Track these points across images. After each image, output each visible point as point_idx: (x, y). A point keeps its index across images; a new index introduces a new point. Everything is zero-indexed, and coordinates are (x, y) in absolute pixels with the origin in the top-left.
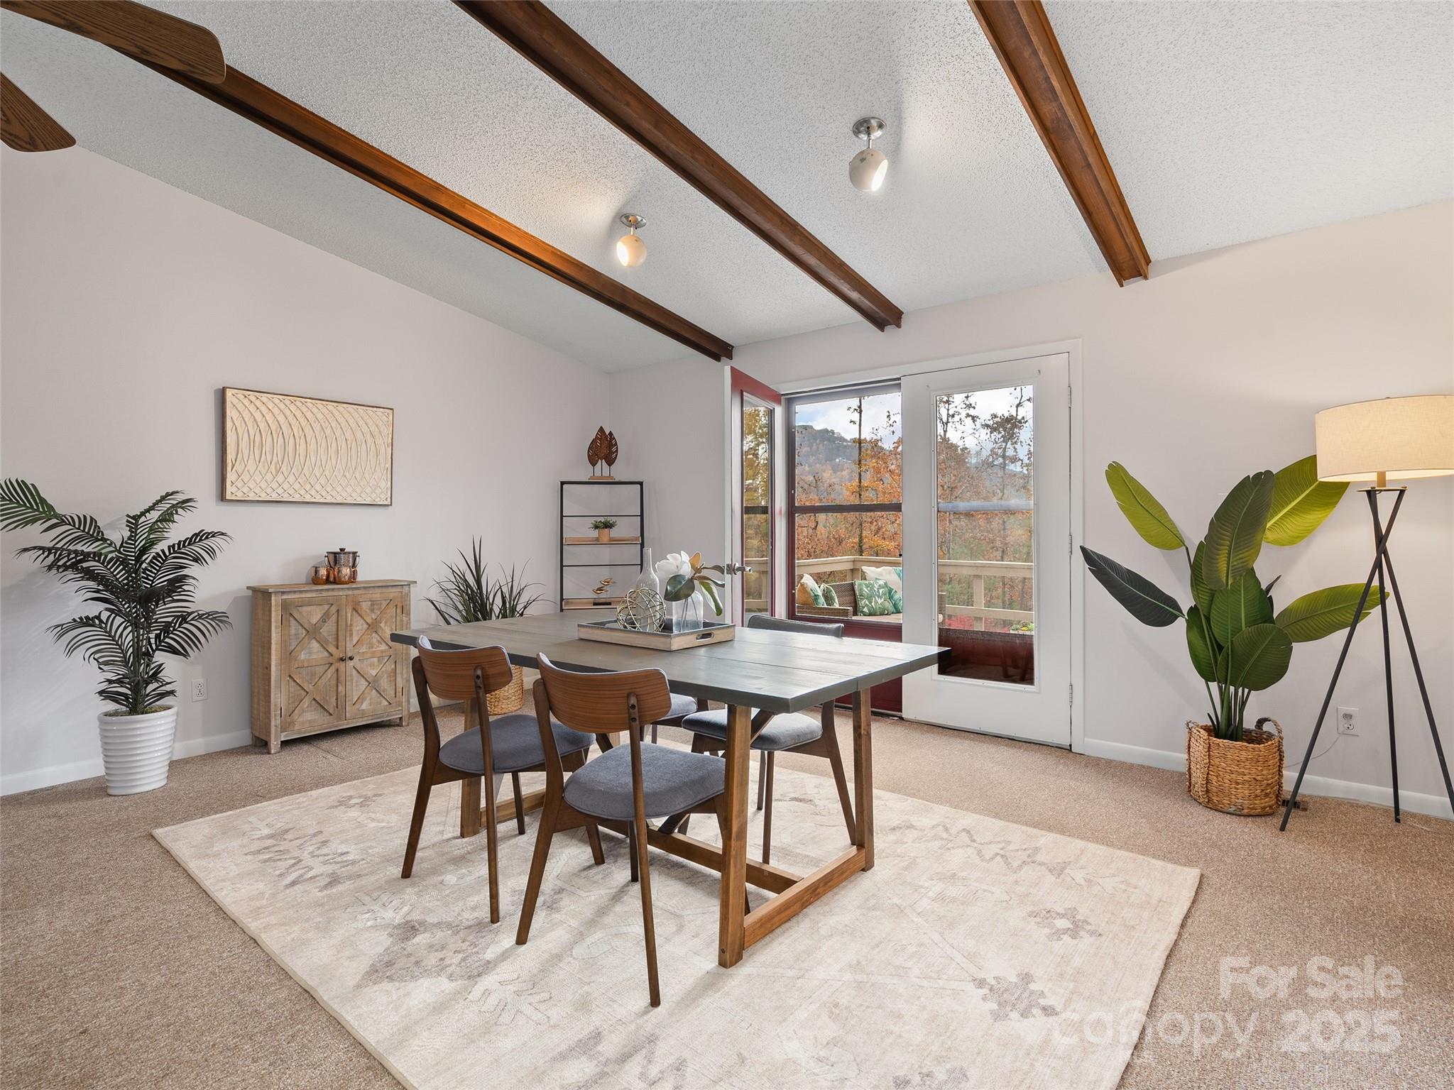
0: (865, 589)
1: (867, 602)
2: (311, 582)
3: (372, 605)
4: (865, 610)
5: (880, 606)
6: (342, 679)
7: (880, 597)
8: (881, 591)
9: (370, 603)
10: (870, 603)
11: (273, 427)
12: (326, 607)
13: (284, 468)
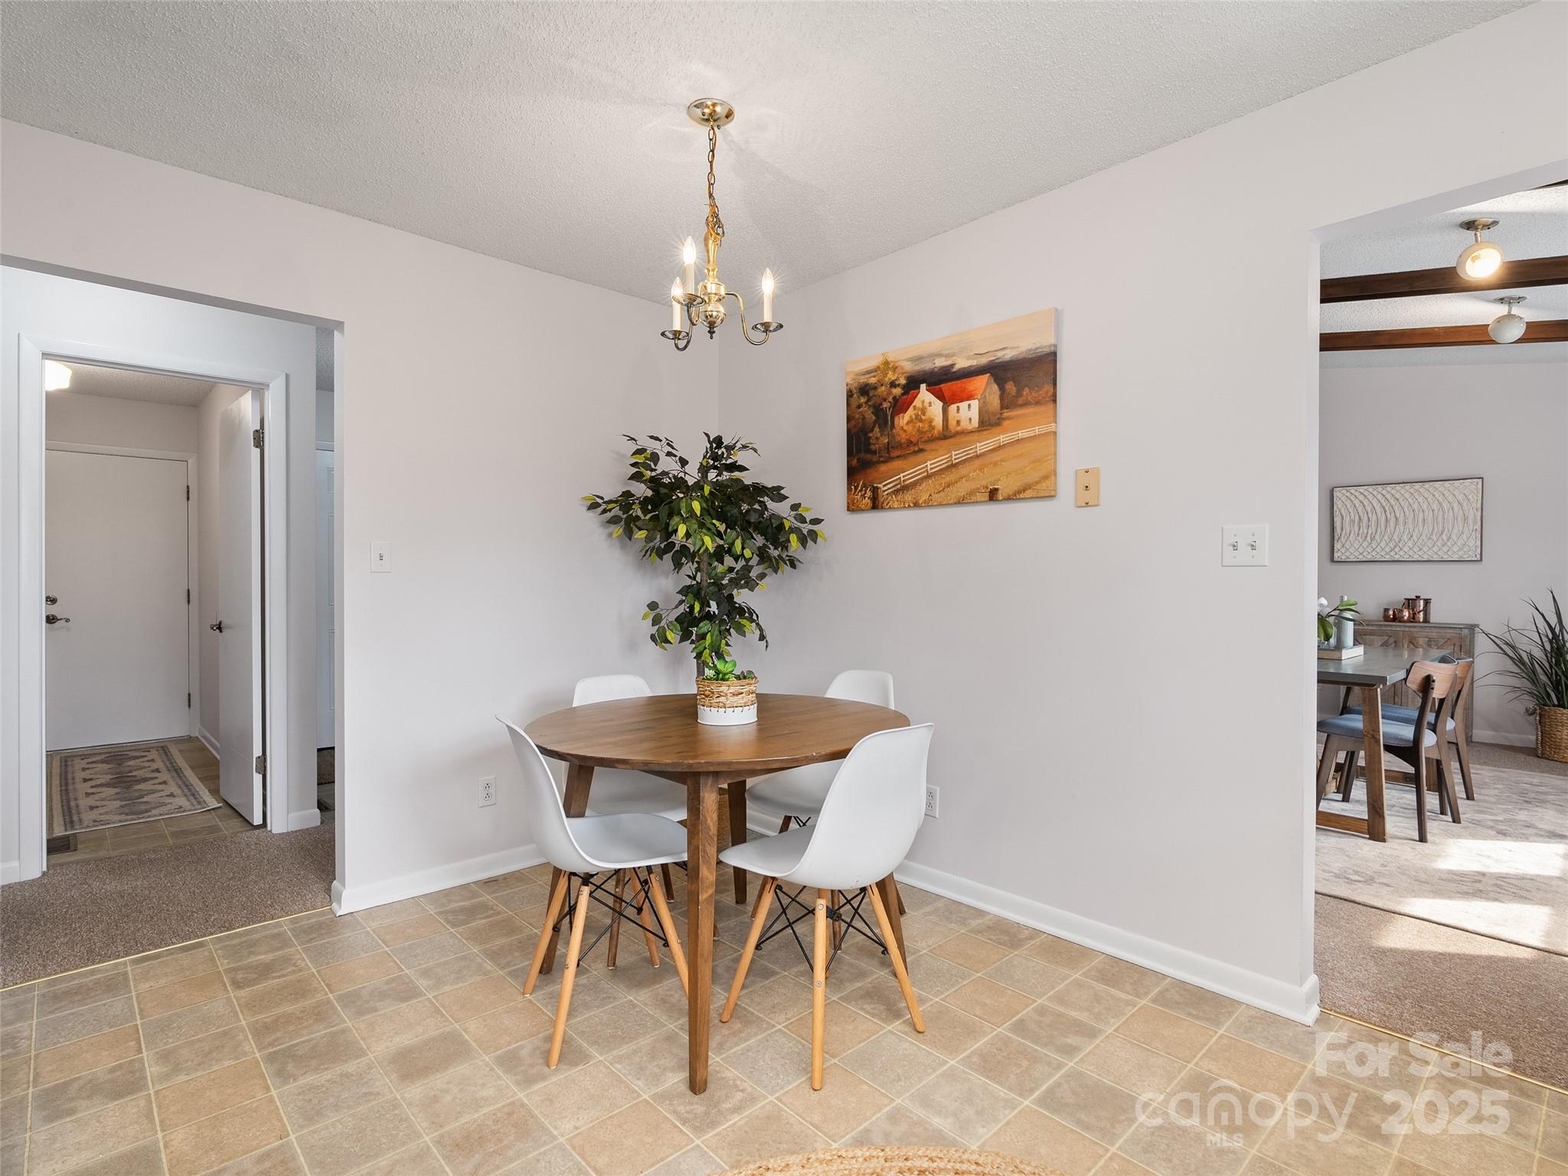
2: (1382, 619)
3: (1429, 641)
6: (1399, 693)
9: (1427, 639)
11: (1369, 509)
12: (1386, 638)
13: (1377, 537)
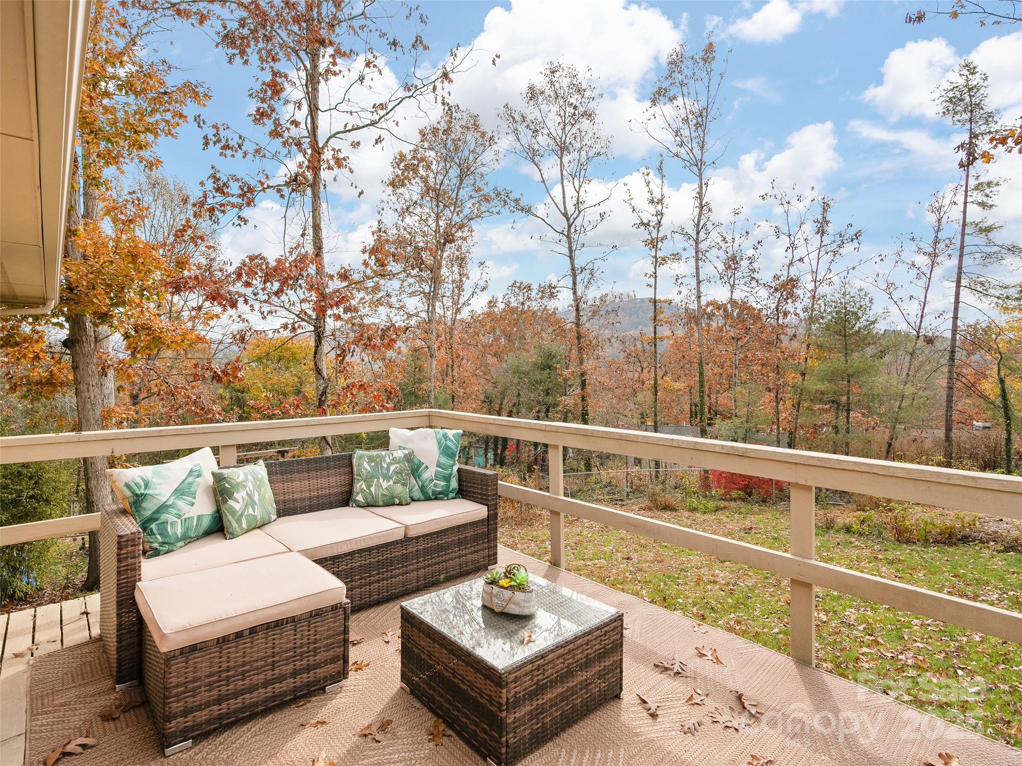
0: (366, 465)
1: (364, 486)
4: (360, 498)
5: (385, 492)
7: (387, 478)
8: (392, 468)
10: (369, 487)
